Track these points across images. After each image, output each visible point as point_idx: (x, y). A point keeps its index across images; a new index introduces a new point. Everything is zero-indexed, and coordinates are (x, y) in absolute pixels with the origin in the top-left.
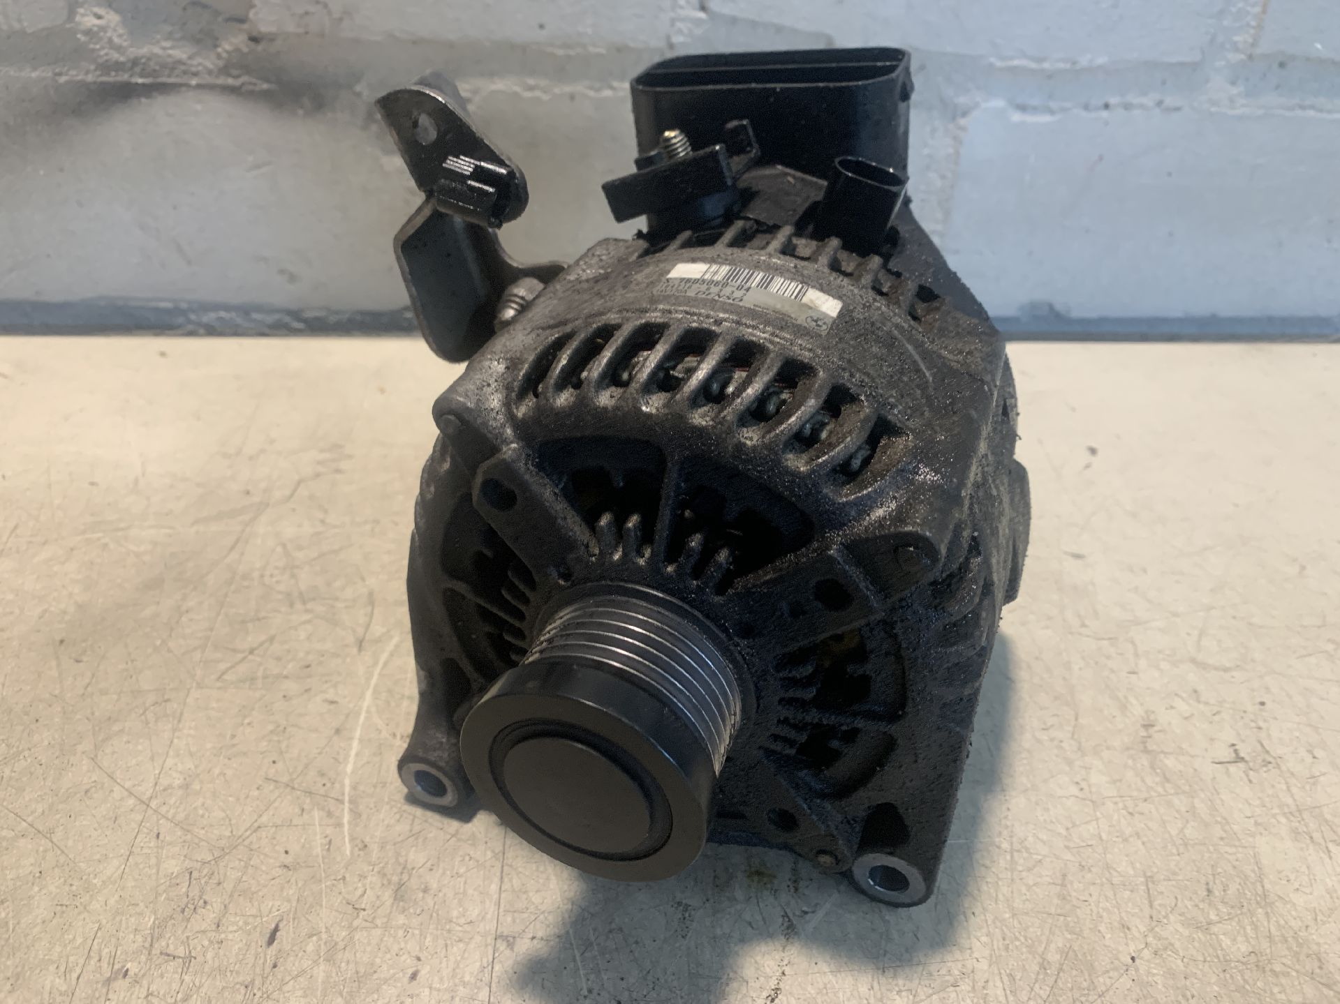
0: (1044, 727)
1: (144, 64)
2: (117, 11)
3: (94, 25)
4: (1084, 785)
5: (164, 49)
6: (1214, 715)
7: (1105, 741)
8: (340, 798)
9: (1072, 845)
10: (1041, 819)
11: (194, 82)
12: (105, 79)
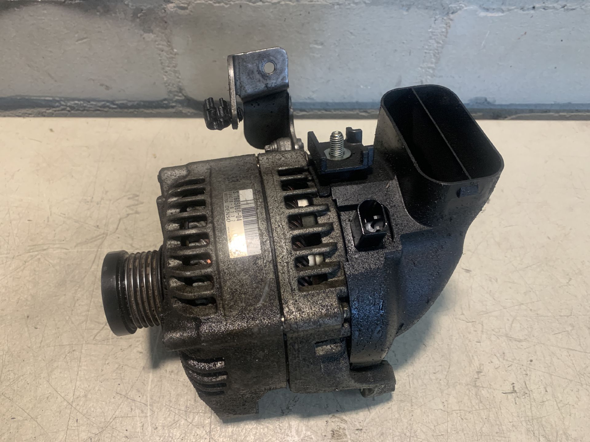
0: (435, 372)
4: (445, 403)
6: (508, 367)
7: (459, 380)
8: (146, 403)
9: (435, 435)
10: (425, 421)
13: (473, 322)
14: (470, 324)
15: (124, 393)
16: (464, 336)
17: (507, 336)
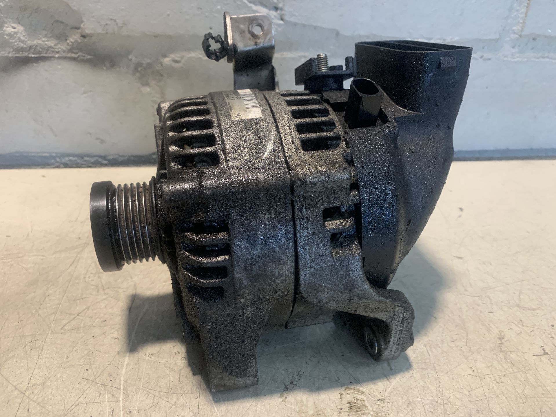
0: (452, 340)
1: (35, 48)
2: (22, 25)
3: (12, 32)
4: (474, 369)
5: (43, 41)
6: (531, 332)
7: (482, 347)
8: (118, 387)
9: (472, 400)
10: (456, 387)
11: (57, 56)
12: (17, 55)
13: (479, 296)
14: (477, 298)
15: (92, 378)
16: (473, 308)
17: (518, 306)
